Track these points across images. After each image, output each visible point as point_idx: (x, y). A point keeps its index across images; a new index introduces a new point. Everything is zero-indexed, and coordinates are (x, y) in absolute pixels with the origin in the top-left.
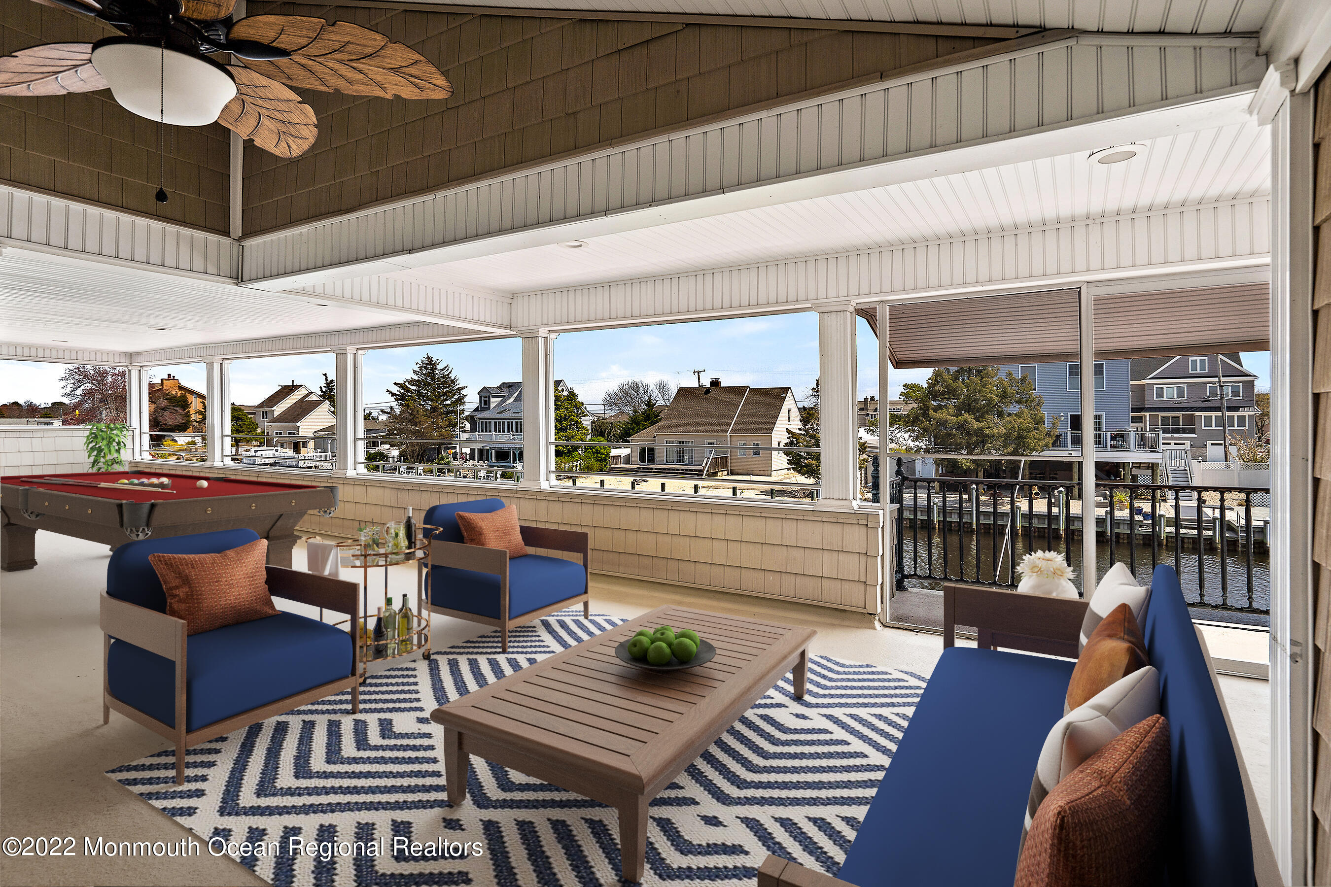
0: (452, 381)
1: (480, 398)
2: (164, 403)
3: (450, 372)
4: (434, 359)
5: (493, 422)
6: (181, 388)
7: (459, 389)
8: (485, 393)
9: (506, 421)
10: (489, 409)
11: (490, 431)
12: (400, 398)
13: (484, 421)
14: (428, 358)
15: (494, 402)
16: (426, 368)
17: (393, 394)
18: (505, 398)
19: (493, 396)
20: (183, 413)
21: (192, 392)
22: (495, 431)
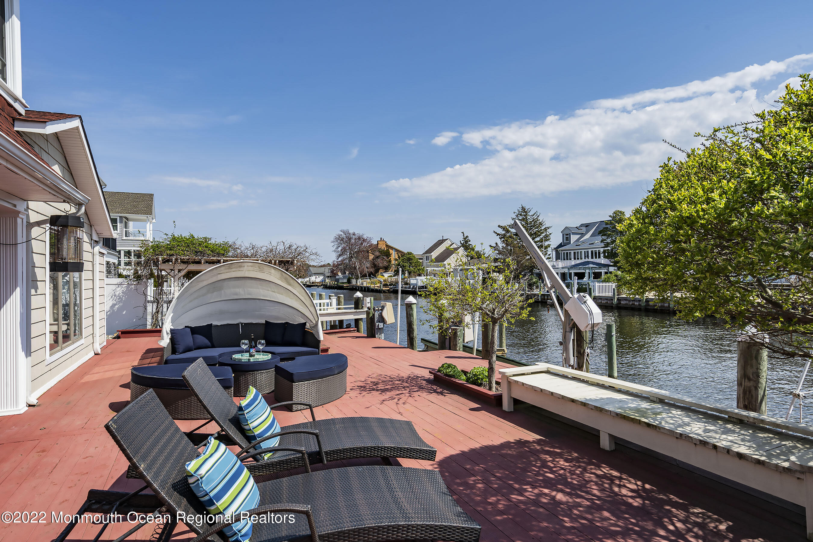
0: (541, 224)
1: (563, 235)
2: (377, 254)
3: (538, 216)
4: (527, 208)
5: (572, 252)
6: (387, 246)
7: (546, 229)
8: (567, 232)
9: (583, 251)
10: (570, 243)
11: (570, 259)
12: (503, 237)
13: (566, 252)
14: (523, 207)
15: (574, 238)
16: (521, 215)
17: (498, 234)
18: (583, 235)
19: (573, 234)
20: (387, 259)
21: (392, 248)
22: (575, 259)
